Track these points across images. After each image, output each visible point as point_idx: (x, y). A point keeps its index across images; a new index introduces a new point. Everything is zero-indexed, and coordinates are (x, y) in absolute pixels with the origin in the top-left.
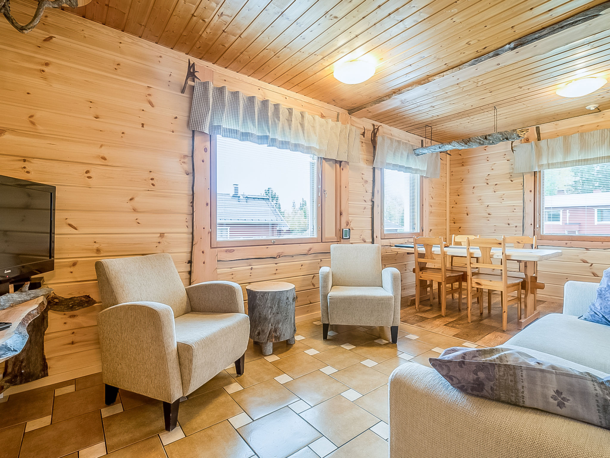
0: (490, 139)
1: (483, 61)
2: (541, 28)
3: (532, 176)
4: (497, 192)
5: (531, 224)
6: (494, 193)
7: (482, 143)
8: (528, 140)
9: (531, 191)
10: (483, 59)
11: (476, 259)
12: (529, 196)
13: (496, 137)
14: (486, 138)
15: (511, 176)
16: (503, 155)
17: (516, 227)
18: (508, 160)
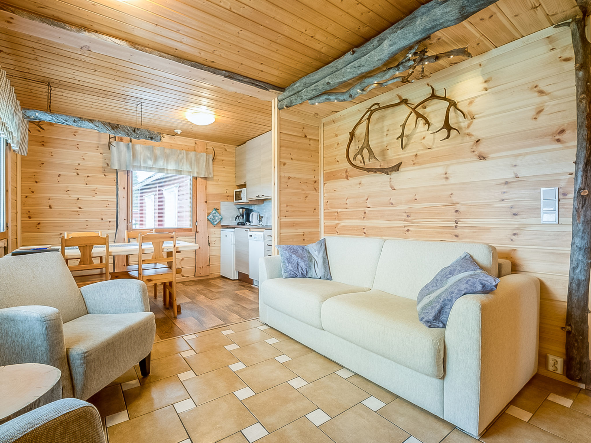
0: (139, 133)
1: (203, 70)
2: (245, 75)
3: (125, 174)
4: (89, 184)
5: (125, 219)
6: (86, 185)
7: (129, 134)
8: (122, 140)
9: (124, 188)
10: (203, 68)
11: (99, 258)
12: (122, 193)
13: (144, 133)
14: (134, 131)
15: (104, 170)
16: (95, 147)
17: (110, 222)
18: (101, 154)
